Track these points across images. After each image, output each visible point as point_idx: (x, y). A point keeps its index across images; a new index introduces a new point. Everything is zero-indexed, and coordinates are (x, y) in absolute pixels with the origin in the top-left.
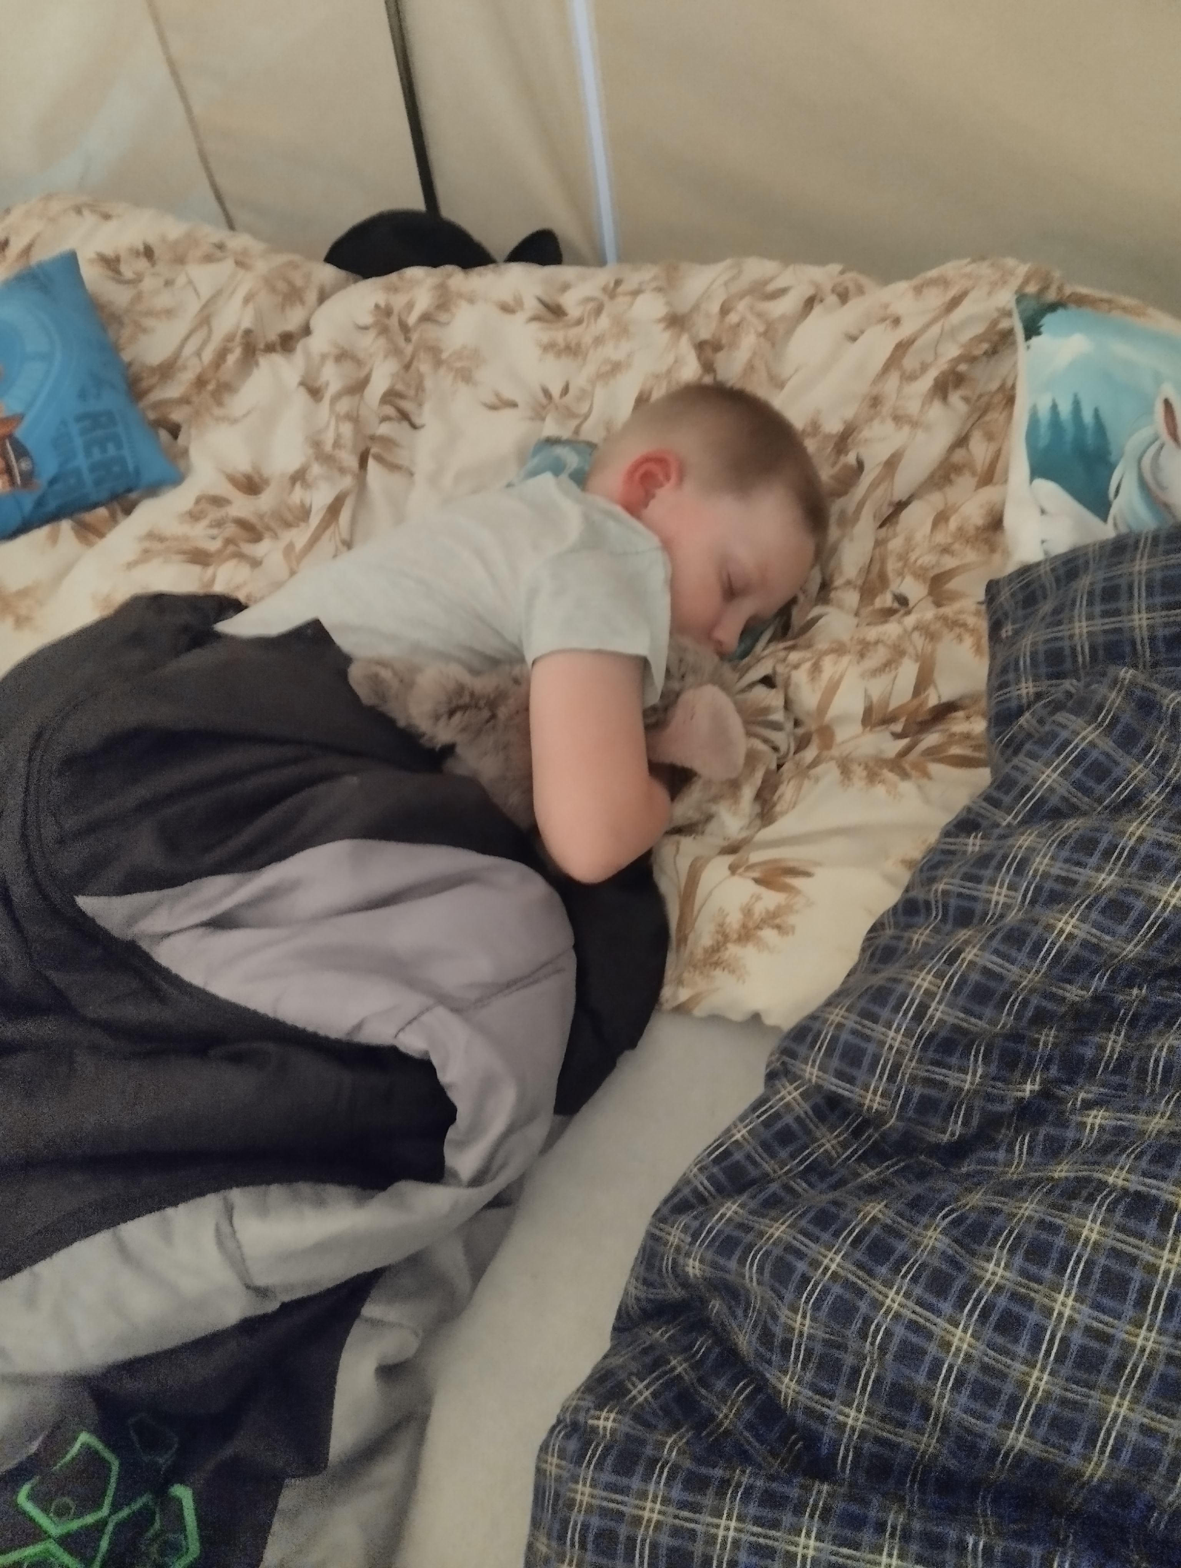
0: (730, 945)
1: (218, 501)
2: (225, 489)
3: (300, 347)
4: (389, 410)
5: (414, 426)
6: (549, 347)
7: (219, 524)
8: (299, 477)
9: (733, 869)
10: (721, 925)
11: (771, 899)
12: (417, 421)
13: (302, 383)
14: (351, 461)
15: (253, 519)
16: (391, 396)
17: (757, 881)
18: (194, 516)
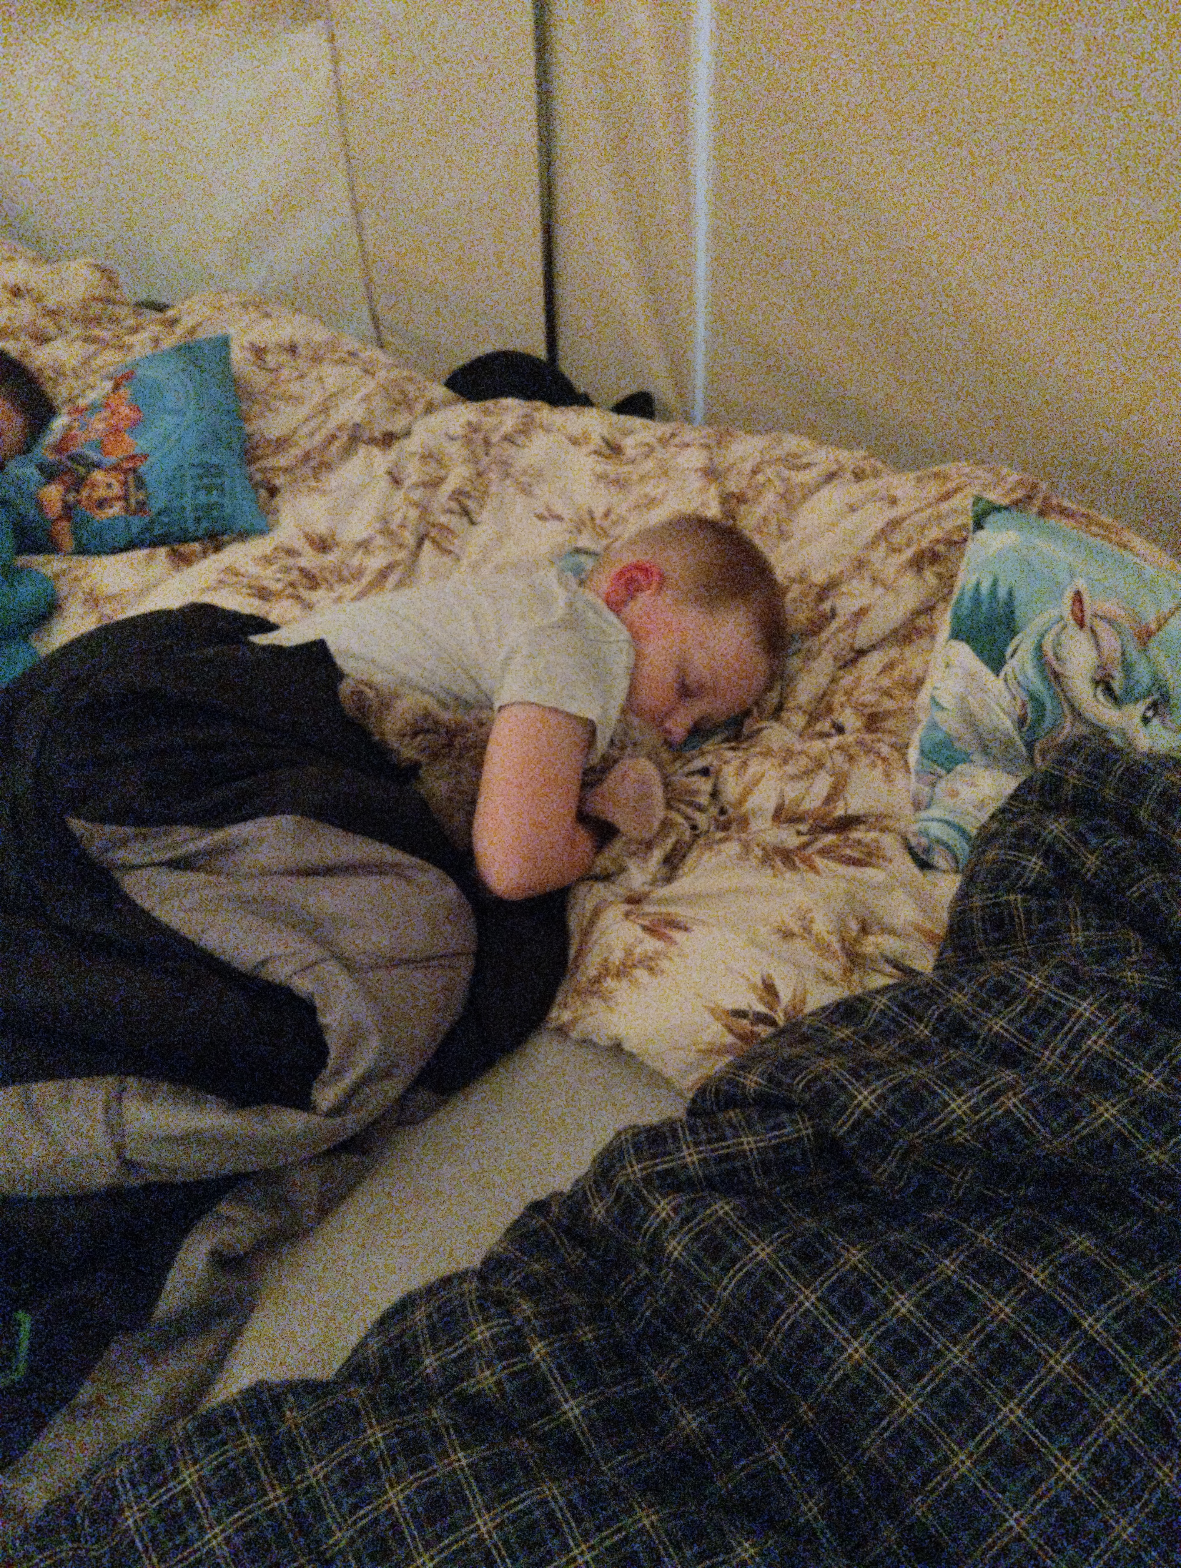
0: (609, 979)
1: (291, 552)
2: (300, 544)
3: (396, 446)
4: (454, 505)
5: (472, 523)
6: (602, 477)
7: (287, 570)
8: (364, 545)
9: (627, 915)
10: (606, 960)
11: (651, 944)
12: (476, 518)
13: (389, 473)
14: (409, 539)
15: (315, 571)
16: (458, 495)
17: (645, 928)
18: (267, 560)
